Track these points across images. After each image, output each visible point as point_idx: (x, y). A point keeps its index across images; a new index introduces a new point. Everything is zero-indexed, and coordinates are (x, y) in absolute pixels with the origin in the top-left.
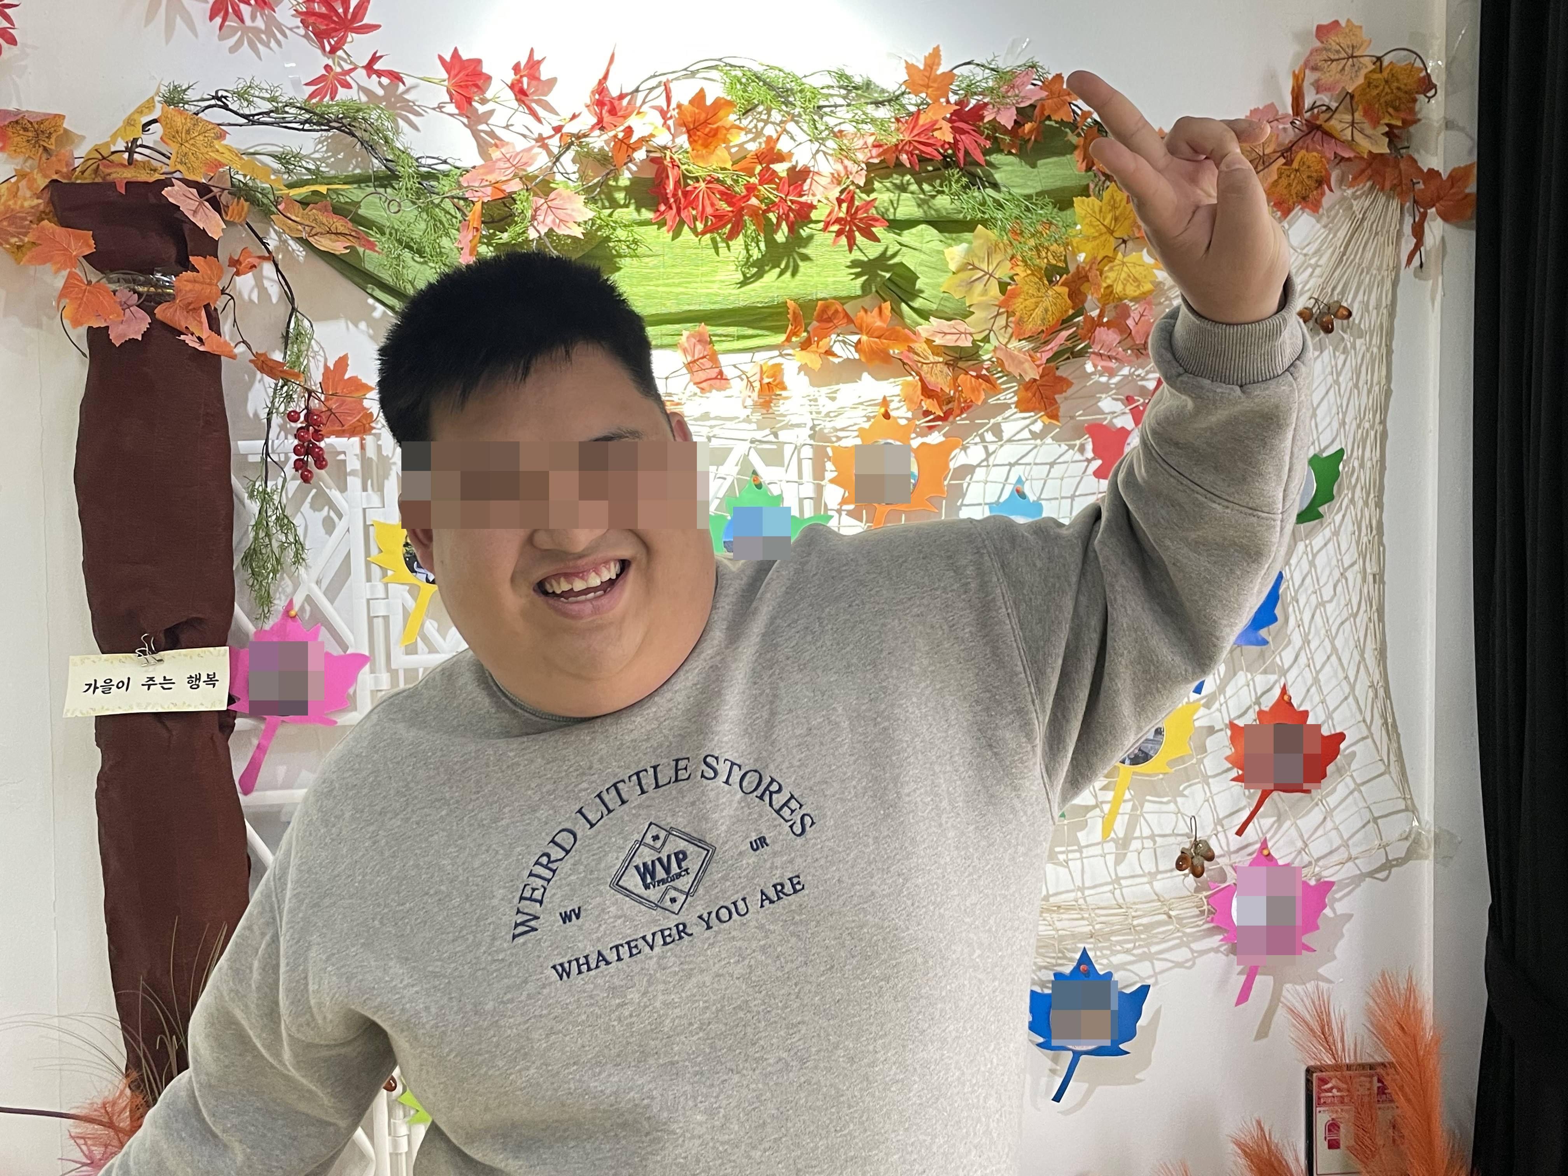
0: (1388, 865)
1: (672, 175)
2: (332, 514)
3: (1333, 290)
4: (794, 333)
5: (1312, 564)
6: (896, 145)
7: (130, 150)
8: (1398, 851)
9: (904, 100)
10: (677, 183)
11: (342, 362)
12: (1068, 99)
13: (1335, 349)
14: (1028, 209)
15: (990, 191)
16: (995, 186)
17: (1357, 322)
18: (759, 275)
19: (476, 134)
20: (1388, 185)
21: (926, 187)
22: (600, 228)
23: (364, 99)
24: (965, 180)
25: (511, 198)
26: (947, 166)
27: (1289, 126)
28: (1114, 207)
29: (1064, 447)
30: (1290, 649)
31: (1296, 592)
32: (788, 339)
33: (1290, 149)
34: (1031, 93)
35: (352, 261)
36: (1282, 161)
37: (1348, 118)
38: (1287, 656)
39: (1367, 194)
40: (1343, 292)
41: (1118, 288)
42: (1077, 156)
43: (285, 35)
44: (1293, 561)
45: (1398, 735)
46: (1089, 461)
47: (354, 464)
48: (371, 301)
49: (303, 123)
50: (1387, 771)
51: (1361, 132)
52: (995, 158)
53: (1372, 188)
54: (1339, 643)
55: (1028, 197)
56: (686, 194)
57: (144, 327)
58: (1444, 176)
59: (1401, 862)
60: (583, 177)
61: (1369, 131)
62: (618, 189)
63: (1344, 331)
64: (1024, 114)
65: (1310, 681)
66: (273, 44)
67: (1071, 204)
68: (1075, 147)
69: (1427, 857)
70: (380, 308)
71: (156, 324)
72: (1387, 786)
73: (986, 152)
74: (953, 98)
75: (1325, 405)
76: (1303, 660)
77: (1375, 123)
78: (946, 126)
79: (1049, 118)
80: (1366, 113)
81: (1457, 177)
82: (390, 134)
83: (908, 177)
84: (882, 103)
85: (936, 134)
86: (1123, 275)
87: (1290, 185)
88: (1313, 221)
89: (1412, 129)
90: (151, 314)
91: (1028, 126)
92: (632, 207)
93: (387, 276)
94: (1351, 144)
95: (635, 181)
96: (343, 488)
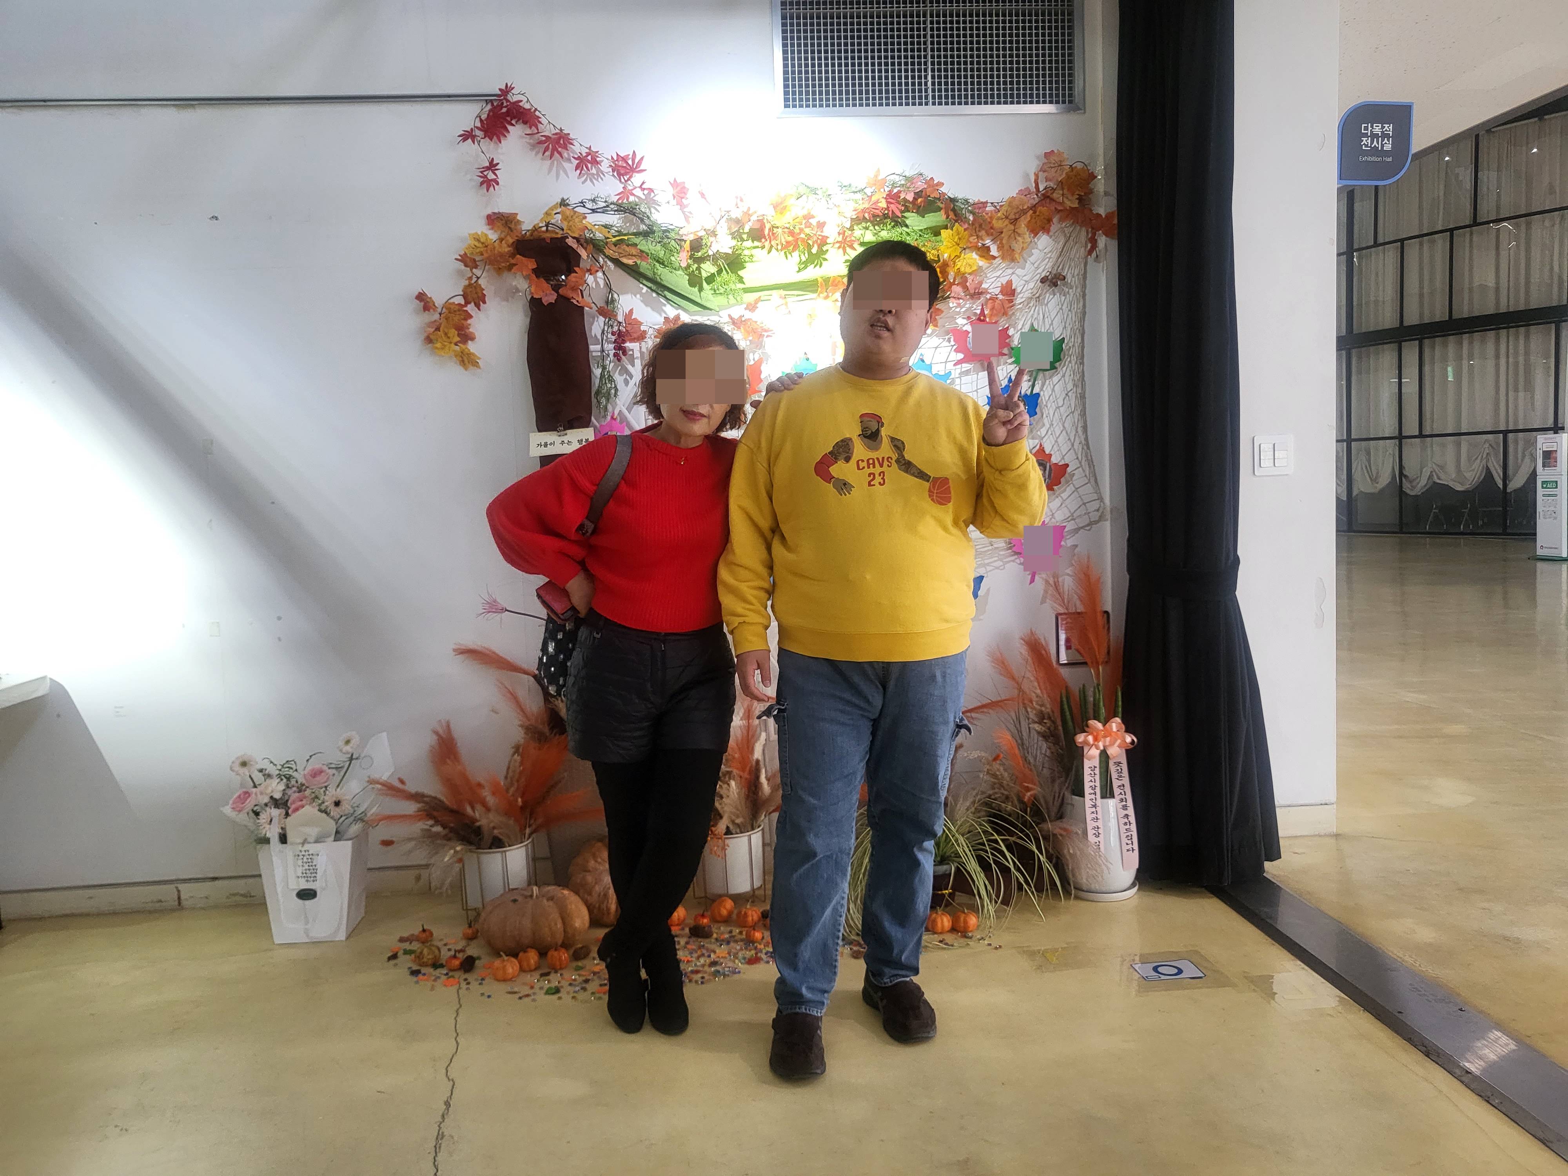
0: (1091, 524)
1: (768, 226)
2: (628, 377)
3: (1059, 267)
4: (821, 292)
5: (1053, 390)
6: (863, 210)
7: (547, 226)
8: (1095, 516)
9: (865, 191)
10: (770, 229)
11: (631, 311)
12: (937, 188)
13: (1060, 294)
14: (920, 236)
15: (904, 228)
16: (907, 226)
17: (1069, 281)
18: (806, 267)
19: (684, 213)
20: (1080, 221)
21: (877, 227)
22: (737, 250)
23: (637, 200)
24: (893, 224)
25: (701, 238)
26: (886, 218)
27: (1035, 196)
28: (958, 234)
29: (942, 340)
30: (1044, 428)
31: (1047, 402)
32: (819, 295)
33: (1035, 206)
34: (920, 185)
35: (634, 268)
36: (1031, 212)
37: (1061, 192)
38: (1043, 431)
39: (1071, 226)
40: (1062, 269)
41: (962, 269)
42: (943, 212)
43: (604, 175)
44: (1044, 389)
45: (1094, 466)
46: (953, 346)
47: (637, 354)
48: (641, 286)
49: (615, 211)
50: (1089, 482)
51: (1067, 198)
52: (906, 214)
53: (1073, 223)
54: (1066, 425)
55: (921, 230)
56: (773, 234)
57: (555, 297)
58: (1104, 216)
59: (1096, 522)
60: (730, 228)
61: (1070, 198)
62: (744, 233)
63: (1064, 286)
64: (918, 195)
65: (1053, 442)
66: (599, 179)
67: (939, 234)
68: (942, 209)
69: (1107, 520)
70: (645, 289)
71: (559, 296)
72: (1089, 488)
73: (902, 212)
74: (887, 189)
75: (1056, 319)
76: (1050, 432)
77: (1073, 195)
78: (884, 201)
79: (929, 196)
80: (1068, 190)
81: (1109, 216)
82: (649, 214)
83: (869, 223)
84: (856, 192)
85: (879, 204)
86: (964, 264)
87: (1036, 222)
88: (1048, 238)
89: (1090, 196)
90: (557, 292)
91: (920, 200)
92: (750, 241)
93: (649, 274)
94: (1062, 203)
95: (751, 230)
96: (633, 366)
